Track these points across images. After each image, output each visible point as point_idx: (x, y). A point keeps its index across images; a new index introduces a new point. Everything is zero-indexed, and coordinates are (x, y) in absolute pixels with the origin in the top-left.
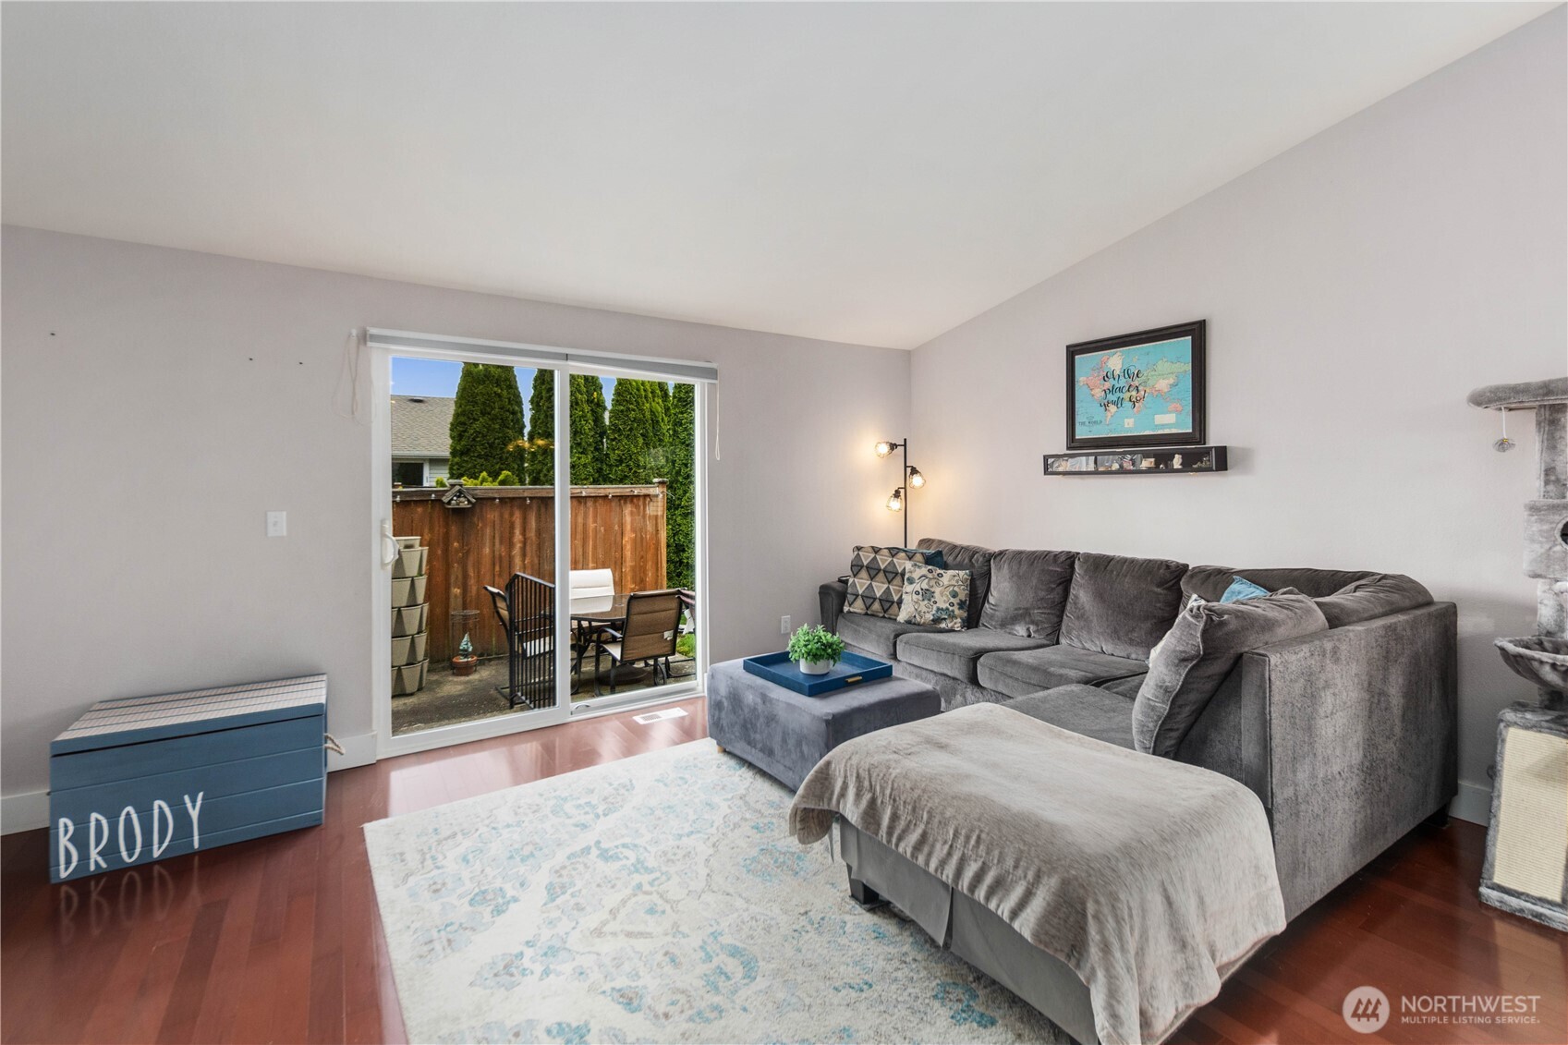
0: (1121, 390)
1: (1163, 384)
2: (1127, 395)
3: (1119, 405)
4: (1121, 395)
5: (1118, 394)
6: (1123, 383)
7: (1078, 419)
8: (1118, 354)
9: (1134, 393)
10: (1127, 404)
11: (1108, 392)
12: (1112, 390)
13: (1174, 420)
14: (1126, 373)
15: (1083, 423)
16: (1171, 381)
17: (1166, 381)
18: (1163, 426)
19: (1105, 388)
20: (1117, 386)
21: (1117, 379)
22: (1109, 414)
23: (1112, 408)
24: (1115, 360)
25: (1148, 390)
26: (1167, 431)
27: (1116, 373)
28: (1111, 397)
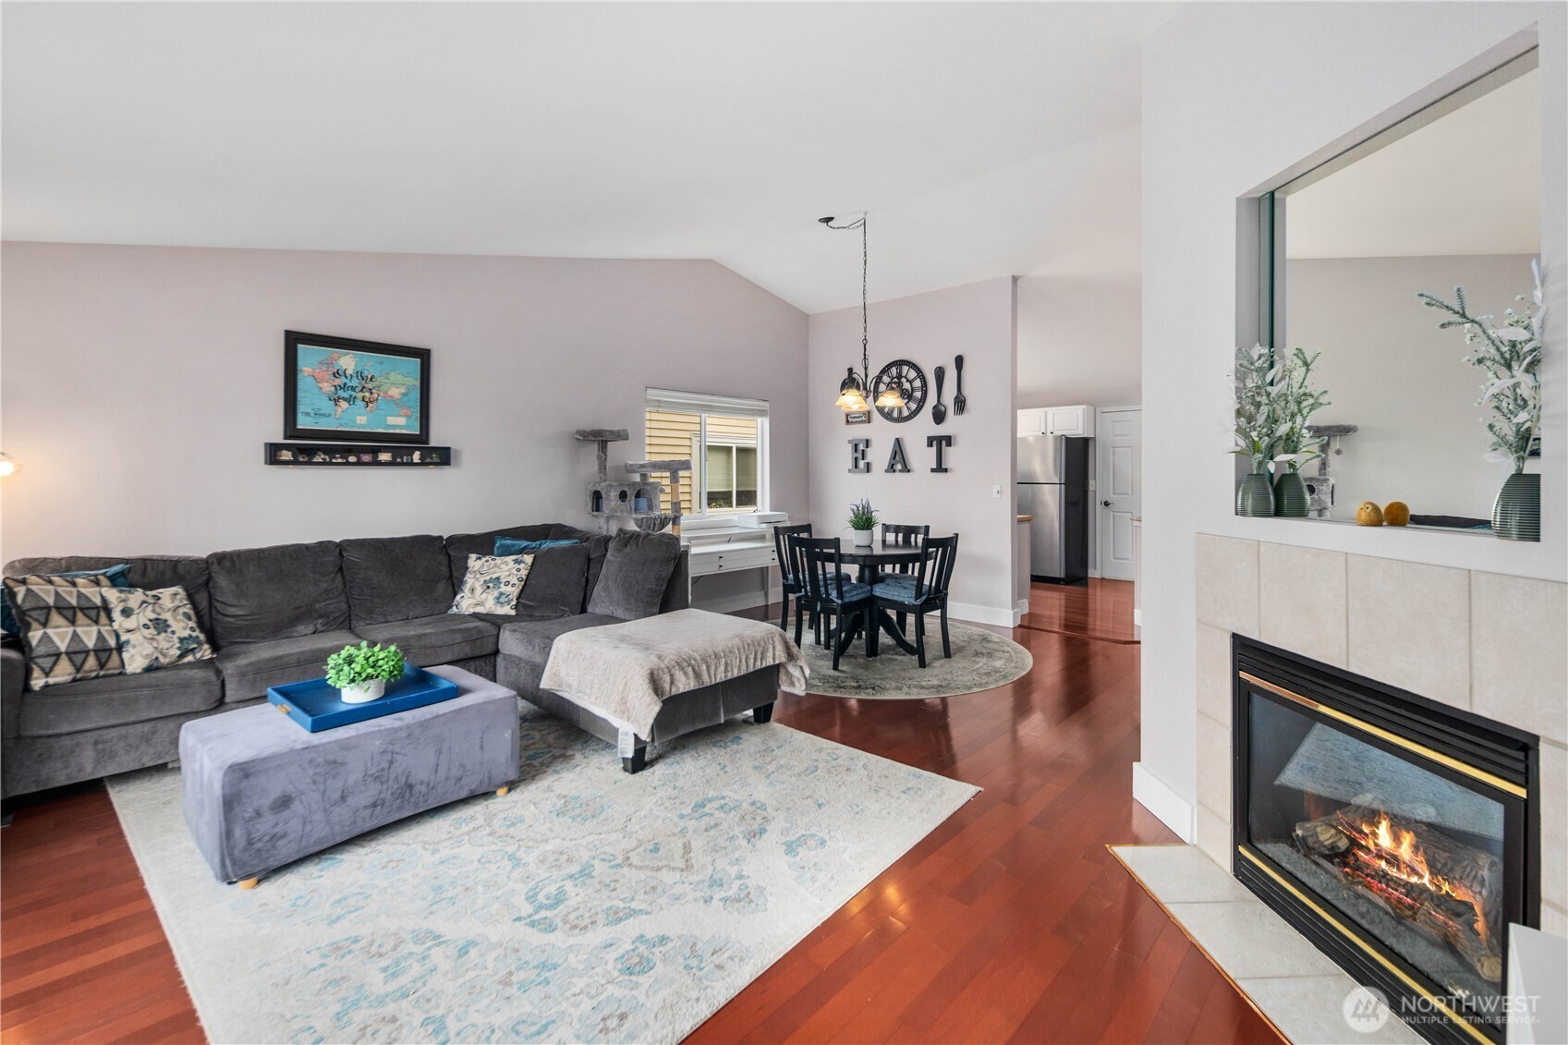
0: (353, 389)
1: (395, 392)
2: (360, 395)
3: (351, 402)
4: (354, 394)
5: (350, 392)
6: (355, 383)
7: (301, 408)
8: (351, 355)
9: (367, 394)
10: (360, 404)
11: (338, 388)
12: (344, 387)
13: (402, 422)
14: (360, 375)
15: (308, 414)
16: (403, 391)
17: (398, 390)
18: (394, 427)
19: (336, 383)
20: (349, 384)
21: (349, 377)
22: (339, 409)
23: (344, 404)
24: (348, 361)
25: (381, 394)
26: (398, 431)
27: (349, 372)
28: (341, 393)
